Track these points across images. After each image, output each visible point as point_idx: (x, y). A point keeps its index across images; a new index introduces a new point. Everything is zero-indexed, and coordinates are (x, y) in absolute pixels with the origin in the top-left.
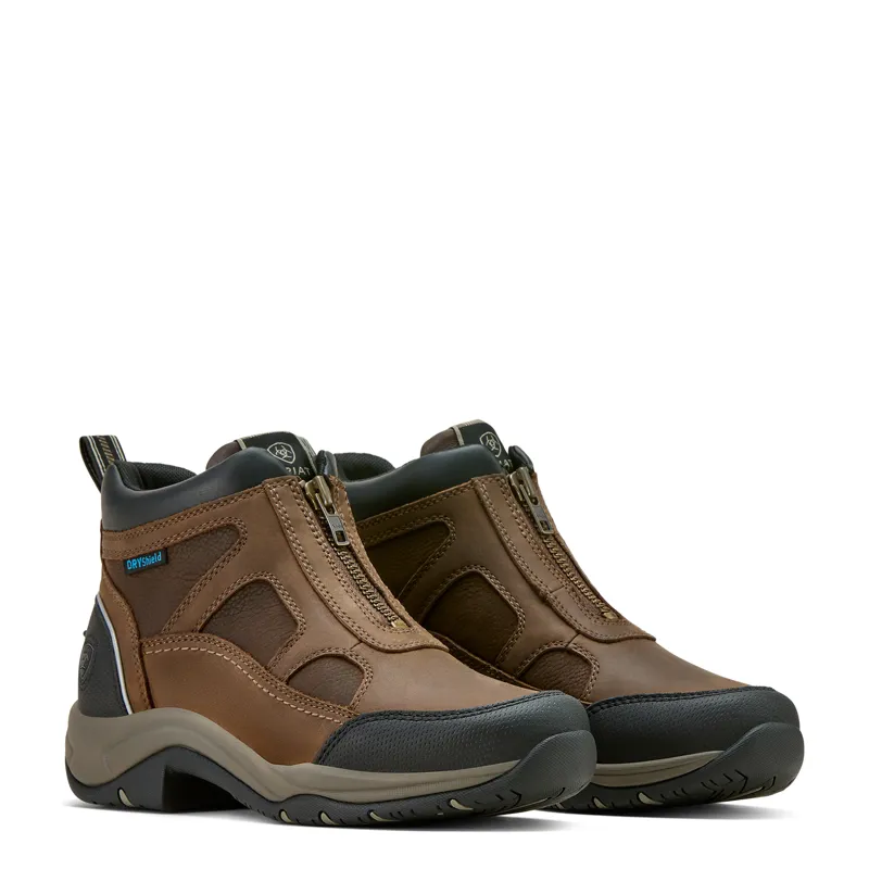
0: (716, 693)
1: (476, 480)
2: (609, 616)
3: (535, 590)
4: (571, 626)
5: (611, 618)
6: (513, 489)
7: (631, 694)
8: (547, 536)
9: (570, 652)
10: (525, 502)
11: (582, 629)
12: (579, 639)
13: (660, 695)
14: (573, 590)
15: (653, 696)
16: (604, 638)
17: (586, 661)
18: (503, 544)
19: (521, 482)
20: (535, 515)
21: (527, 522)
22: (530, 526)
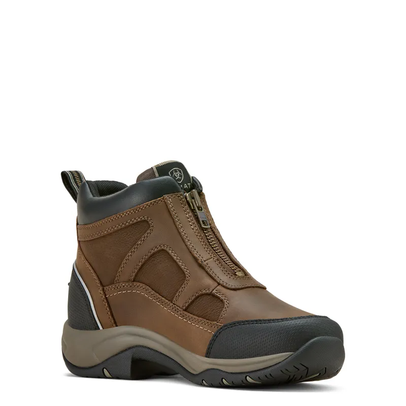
0: (291, 319)
1: (166, 196)
2: (239, 274)
3: (196, 259)
4: (215, 280)
5: (240, 275)
6: (188, 202)
7: (244, 320)
8: (206, 229)
9: (214, 296)
10: (195, 210)
11: (221, 282)
12: (219, 287)
13: (260, 320)
14: (218, 260)
15: (256, 321)
16: (233, 287)
17: (222, 301)
18: (180, 233)
19: (193, 198)
20: (199, 216)
21: (194, 221)
22: (196, 223)
